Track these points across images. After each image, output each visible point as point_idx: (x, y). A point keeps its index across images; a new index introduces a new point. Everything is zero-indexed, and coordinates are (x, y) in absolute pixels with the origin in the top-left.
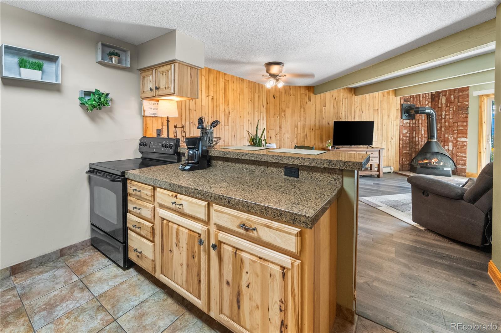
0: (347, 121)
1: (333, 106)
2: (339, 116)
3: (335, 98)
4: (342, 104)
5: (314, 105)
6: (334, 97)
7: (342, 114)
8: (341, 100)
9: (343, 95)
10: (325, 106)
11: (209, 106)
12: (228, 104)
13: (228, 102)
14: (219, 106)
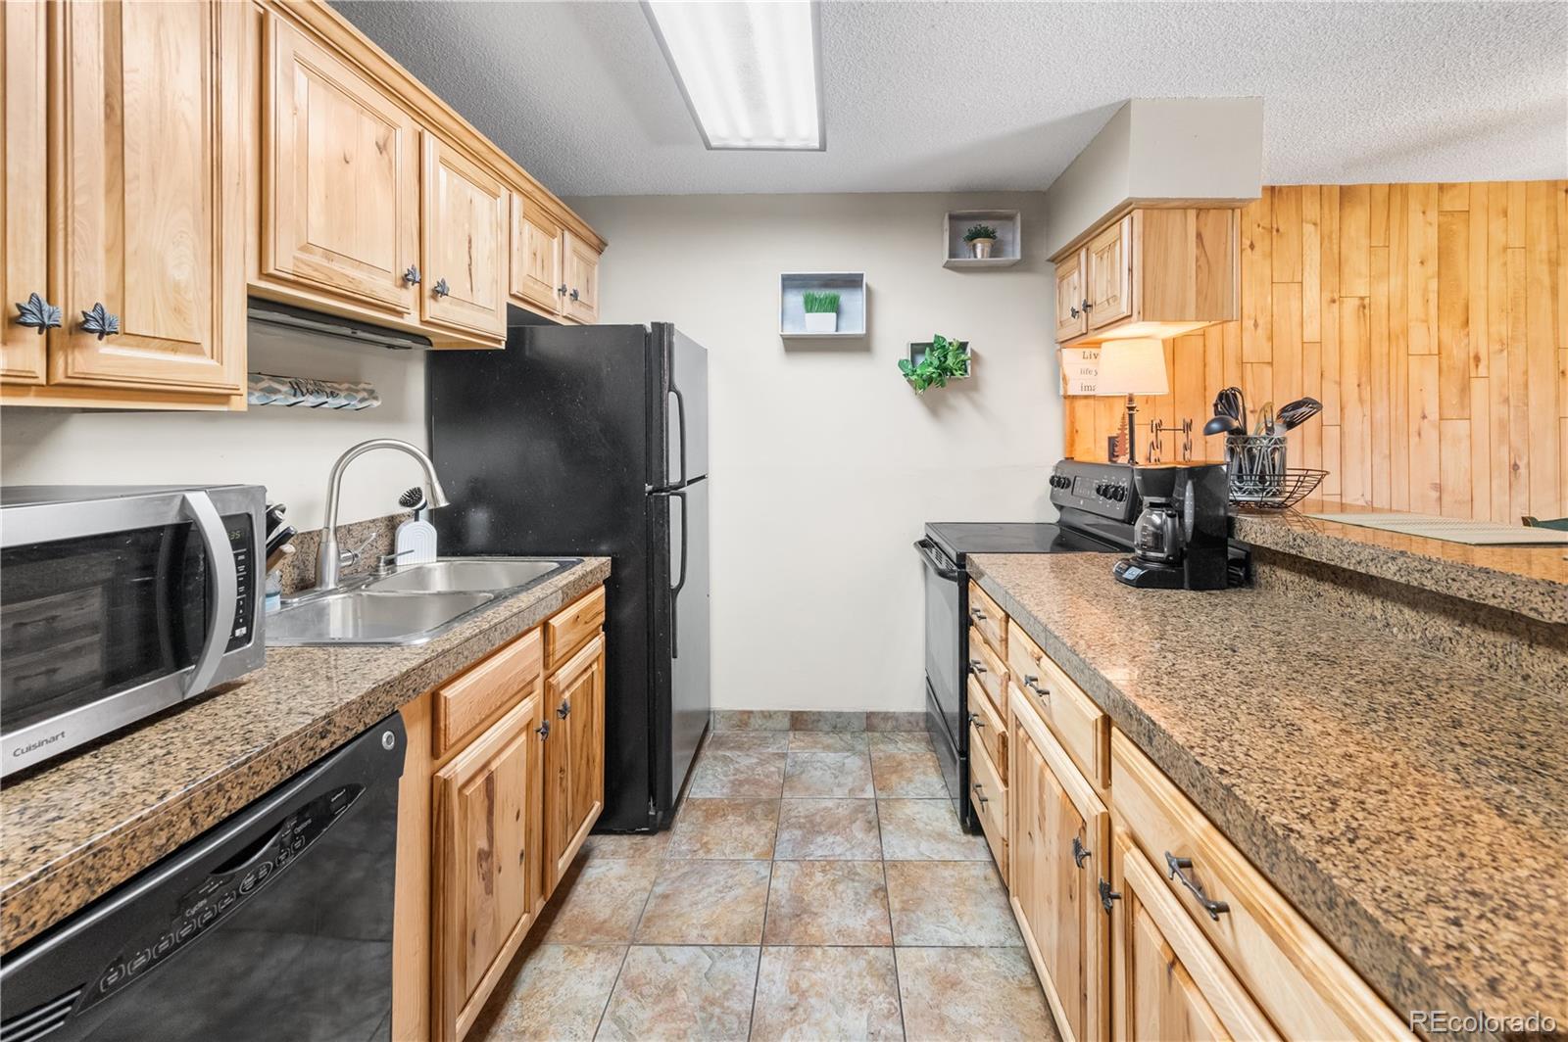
11: (1341, 342)
12: (1462, 318)
13: (1467, 308)
14: (1406, 332)
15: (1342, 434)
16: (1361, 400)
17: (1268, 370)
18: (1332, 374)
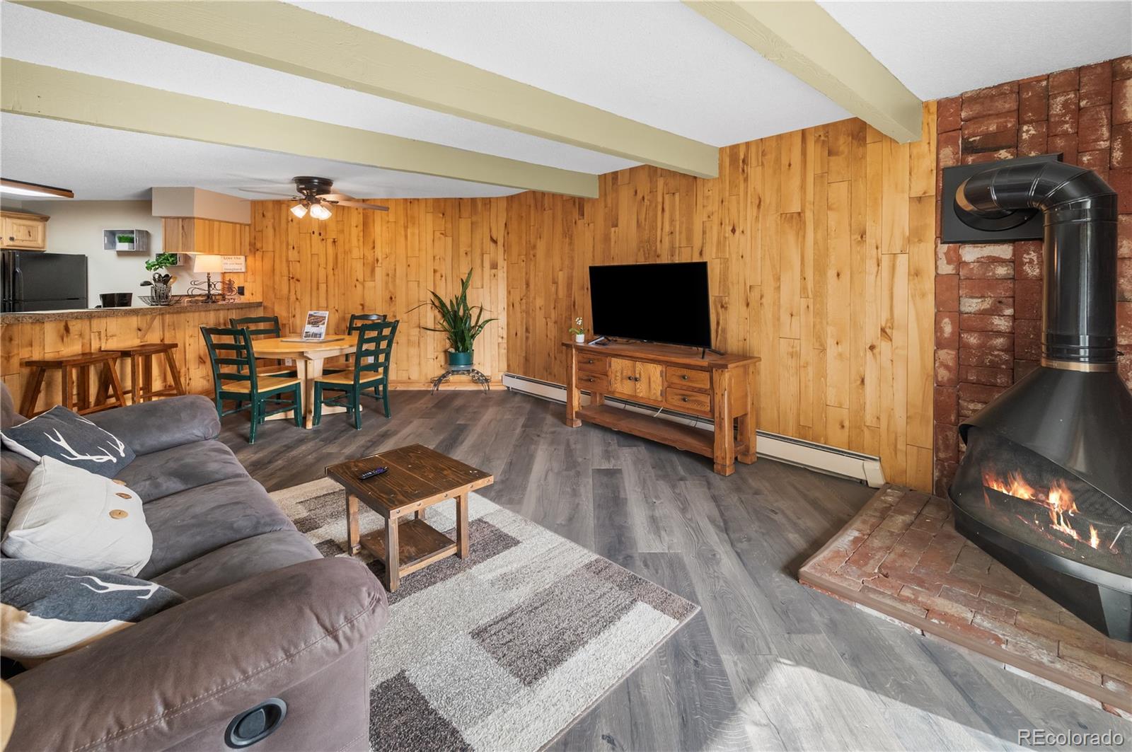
0: (677, 262)
1: (638, 222)
2: (654, 248)
3: (643, 198)
4: (663, 210)
5: (591, 225)
6: (640, 196)
7: (661, 241)
8: (660, 199)
9: (666, 184)
10: (617, 226)
11: (326, 254)
12: (372, 246)
13: (374, 242)
14: (350, 251)
15: (327, 286)
16: (334, 274)
17: (298, 264)
18: (323, 265)
